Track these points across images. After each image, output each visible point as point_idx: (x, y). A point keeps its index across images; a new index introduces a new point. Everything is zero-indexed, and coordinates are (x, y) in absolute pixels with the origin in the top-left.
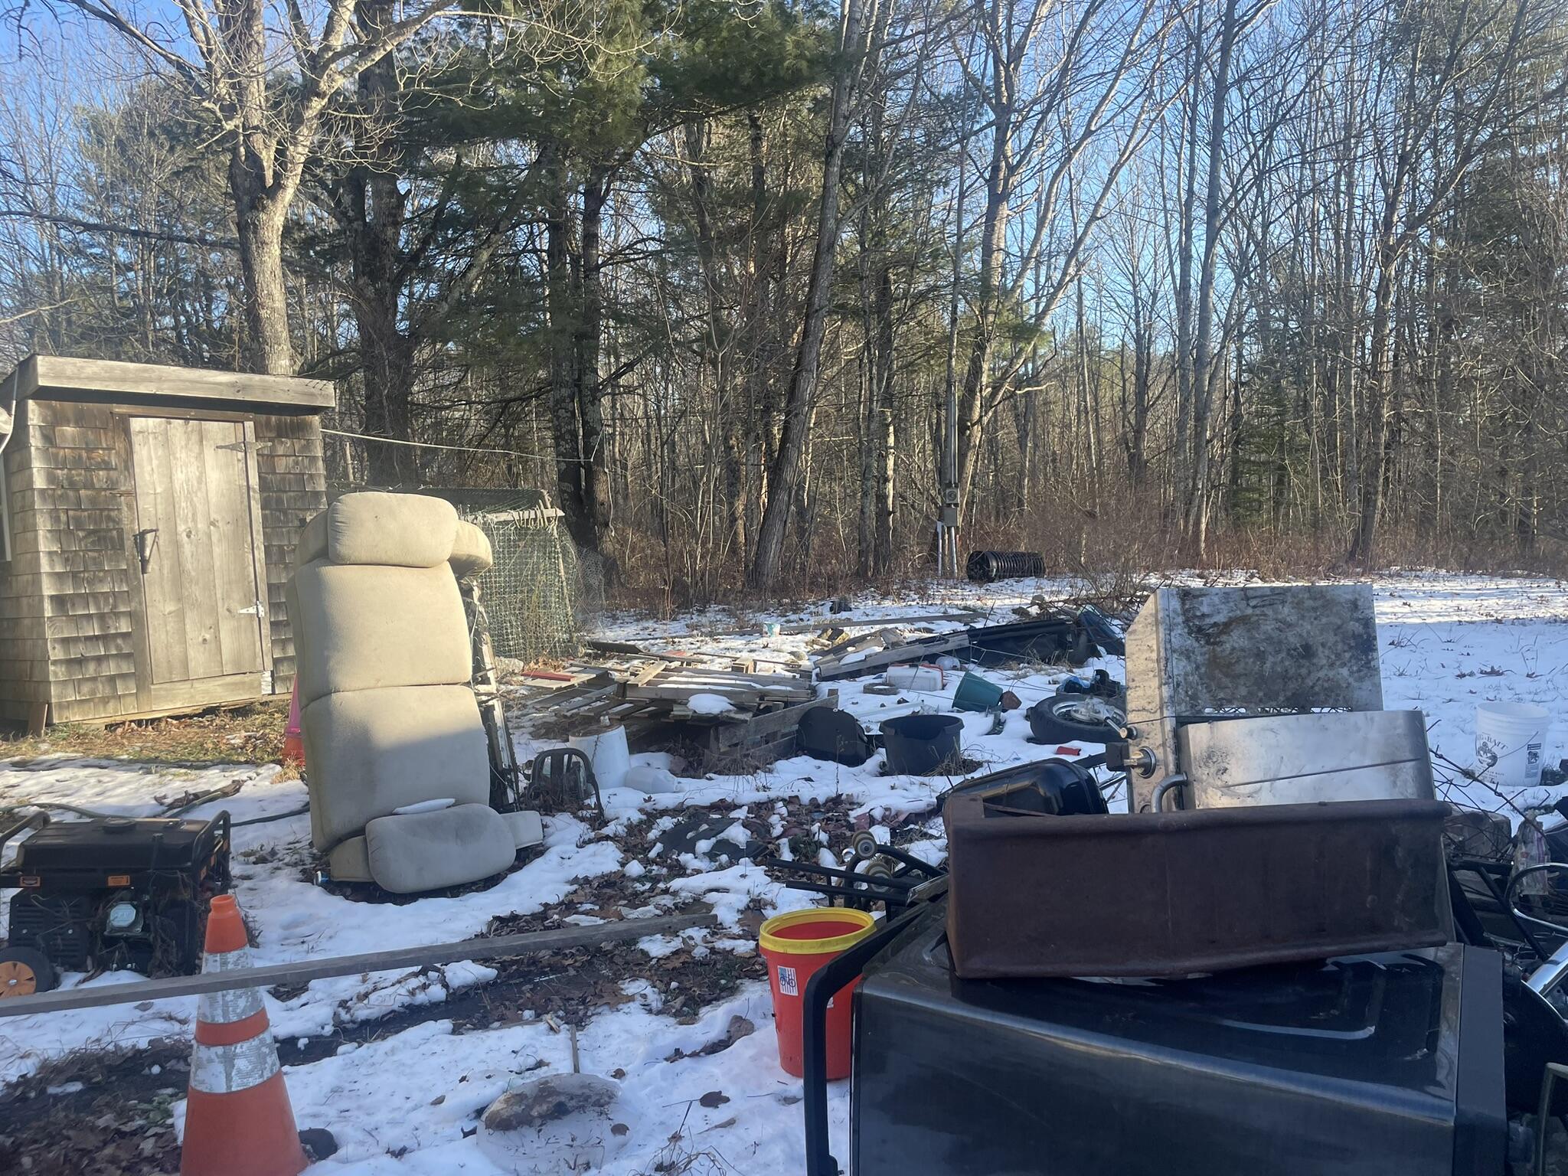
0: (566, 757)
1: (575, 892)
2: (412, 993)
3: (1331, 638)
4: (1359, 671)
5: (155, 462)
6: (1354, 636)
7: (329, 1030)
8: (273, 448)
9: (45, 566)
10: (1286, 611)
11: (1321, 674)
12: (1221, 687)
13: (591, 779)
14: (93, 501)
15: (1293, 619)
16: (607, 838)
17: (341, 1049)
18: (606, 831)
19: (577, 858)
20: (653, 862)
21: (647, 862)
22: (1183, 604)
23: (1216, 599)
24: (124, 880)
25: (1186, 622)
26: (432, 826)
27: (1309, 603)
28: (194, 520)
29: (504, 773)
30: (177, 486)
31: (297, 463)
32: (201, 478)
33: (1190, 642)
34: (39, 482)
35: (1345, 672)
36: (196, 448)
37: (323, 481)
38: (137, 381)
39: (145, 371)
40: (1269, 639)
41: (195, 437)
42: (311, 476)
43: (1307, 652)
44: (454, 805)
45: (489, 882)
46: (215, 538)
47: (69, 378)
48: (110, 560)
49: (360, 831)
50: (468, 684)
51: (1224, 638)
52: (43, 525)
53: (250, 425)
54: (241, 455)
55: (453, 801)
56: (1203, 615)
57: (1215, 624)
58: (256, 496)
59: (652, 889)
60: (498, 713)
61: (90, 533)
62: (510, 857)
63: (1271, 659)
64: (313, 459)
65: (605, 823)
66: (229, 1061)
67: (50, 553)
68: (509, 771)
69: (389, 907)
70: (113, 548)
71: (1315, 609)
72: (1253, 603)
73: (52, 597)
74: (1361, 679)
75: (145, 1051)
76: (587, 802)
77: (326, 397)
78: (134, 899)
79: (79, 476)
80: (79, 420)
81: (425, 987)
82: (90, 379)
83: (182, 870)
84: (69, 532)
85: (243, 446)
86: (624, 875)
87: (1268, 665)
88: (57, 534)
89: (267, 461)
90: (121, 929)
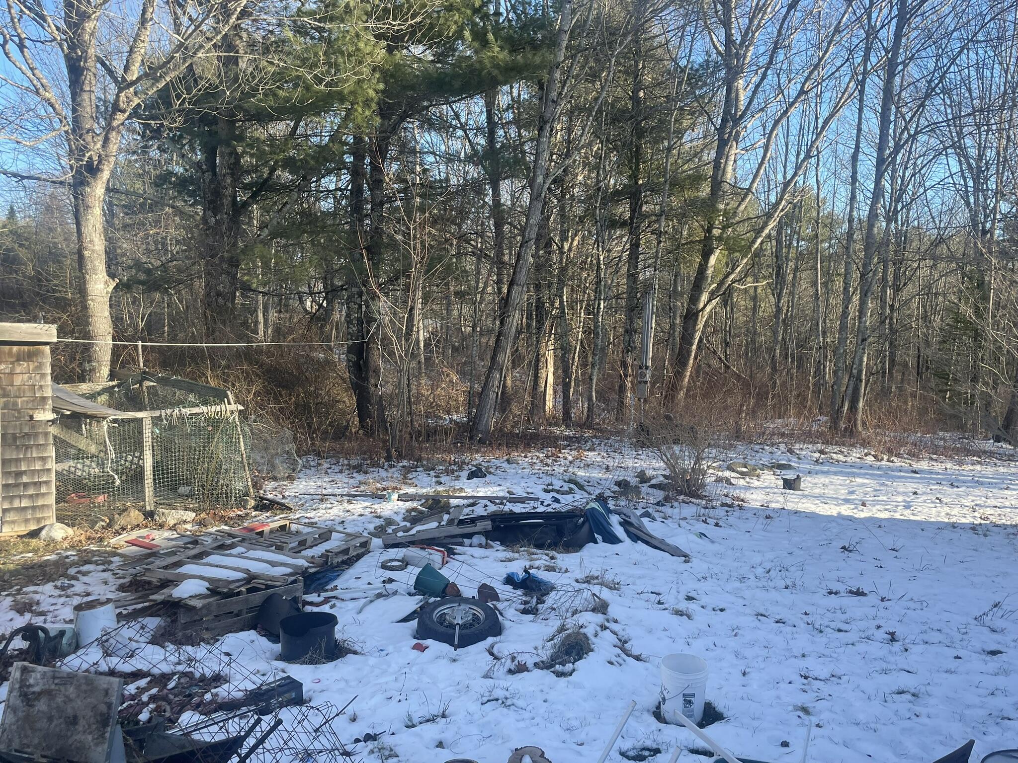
3: (90, 714)
4: (97, 738)
6: (102, 714)
8: (13, 369)
10: (71, 690)
11: (77, 737)
12: (26, 736)
15: (73, 696)
22: (22, 675)
23: (39, 676)
25: (20, 687)
27: (84, 687)
31: (31, 378)
33: (18, 702)
35: (90, 738)
37: (50, 390)
40: (58, 708)
42: (41, 386)
43: (73, 721)
51: (36, 703)
56: (30, 686)
57: (34, 693)
63: (55, 722)
64: (43, 375)
71: (85, 691)
72: (56, 681)
74: (97, 745)
77: (51, 335)
87: (52, 726)
89: (8, 377)
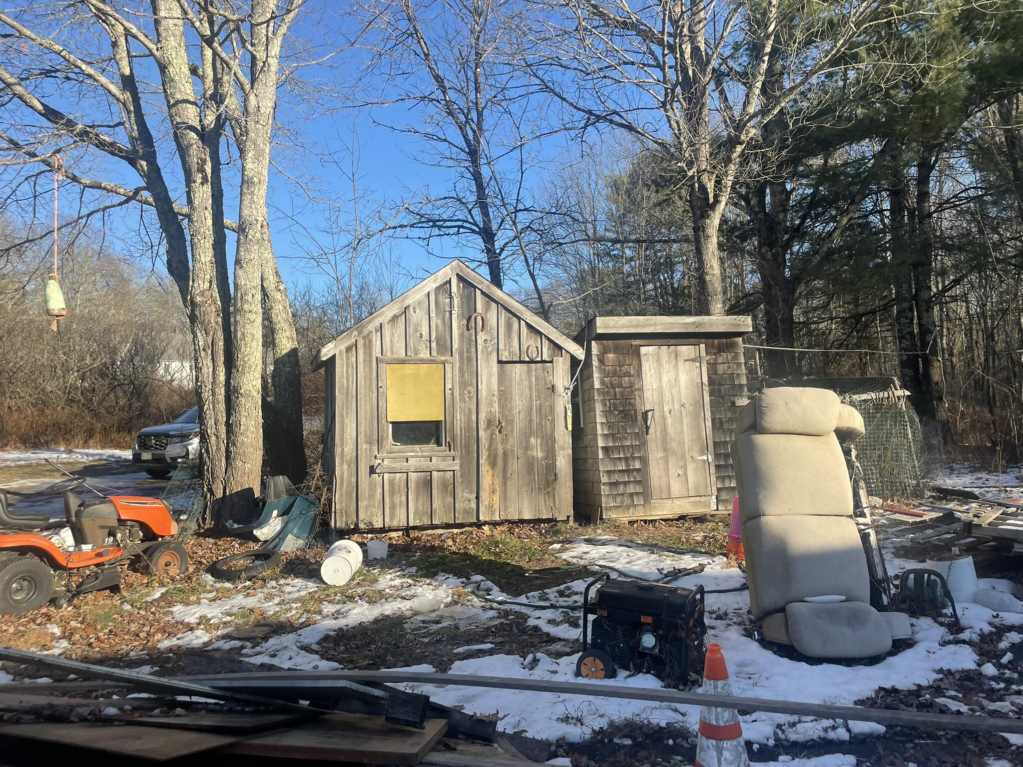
0: (926, 575)
1: (941, 680)
2: (826, 730)
5: (653, 371)
7: (771, 742)
8: (716, 359)
9: (599, 431)
13: (947, 594)
14: (622, 394)
16: (964, 642)
17: (781, 758)
18: (962, 636)
19: (939, 652)
20: (1005, 667)
21: (999, 666)
24: (649, 620)
26: (830, 614)
28: (673, 404)
29: (880, 582)
30: (664, 384)
31: (729, 367)
32: (676, 379)
34: (597, 385)
36: (674, 362)
37: (745, 378)
38: (644, 326)
39: (648, 320)
41: (673, 355)
42: (738, 375)
44: (845, 601)
45: (873, 660)
46: (684, 415)
47: (612, 328)
48: (630, 427)
49: (782, 610)
50: (850, 517)
52: (599, 408)
53: (703, 346)
54: (698, 364)
55: (843, 598)
58: (706, 388)
59: (1006, 689)
60: (873, 538)
61: (621, 412)
62: (888, 645)
64: (739, 364)
65: (962, 630)
66: (720, 751)
67: (602, 423)
68: (883, 581)
69: (803, 665)
70: (632, 420)
73: (602, 448)
75: (664, 728)
76: (944, 611)
77: (747, 326)
78: (654, 632)
79: (615, 380)
80: (616, 350)
81: (834, 728)
82: (621, 327)
83: (680, 619)
84: (611, 412)
85: (698, 359)
86: (981, 674)
88: (605, 413)
89: (712, 367)
90: (647, 648)
